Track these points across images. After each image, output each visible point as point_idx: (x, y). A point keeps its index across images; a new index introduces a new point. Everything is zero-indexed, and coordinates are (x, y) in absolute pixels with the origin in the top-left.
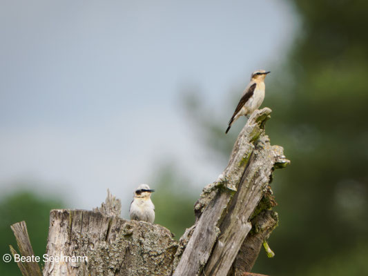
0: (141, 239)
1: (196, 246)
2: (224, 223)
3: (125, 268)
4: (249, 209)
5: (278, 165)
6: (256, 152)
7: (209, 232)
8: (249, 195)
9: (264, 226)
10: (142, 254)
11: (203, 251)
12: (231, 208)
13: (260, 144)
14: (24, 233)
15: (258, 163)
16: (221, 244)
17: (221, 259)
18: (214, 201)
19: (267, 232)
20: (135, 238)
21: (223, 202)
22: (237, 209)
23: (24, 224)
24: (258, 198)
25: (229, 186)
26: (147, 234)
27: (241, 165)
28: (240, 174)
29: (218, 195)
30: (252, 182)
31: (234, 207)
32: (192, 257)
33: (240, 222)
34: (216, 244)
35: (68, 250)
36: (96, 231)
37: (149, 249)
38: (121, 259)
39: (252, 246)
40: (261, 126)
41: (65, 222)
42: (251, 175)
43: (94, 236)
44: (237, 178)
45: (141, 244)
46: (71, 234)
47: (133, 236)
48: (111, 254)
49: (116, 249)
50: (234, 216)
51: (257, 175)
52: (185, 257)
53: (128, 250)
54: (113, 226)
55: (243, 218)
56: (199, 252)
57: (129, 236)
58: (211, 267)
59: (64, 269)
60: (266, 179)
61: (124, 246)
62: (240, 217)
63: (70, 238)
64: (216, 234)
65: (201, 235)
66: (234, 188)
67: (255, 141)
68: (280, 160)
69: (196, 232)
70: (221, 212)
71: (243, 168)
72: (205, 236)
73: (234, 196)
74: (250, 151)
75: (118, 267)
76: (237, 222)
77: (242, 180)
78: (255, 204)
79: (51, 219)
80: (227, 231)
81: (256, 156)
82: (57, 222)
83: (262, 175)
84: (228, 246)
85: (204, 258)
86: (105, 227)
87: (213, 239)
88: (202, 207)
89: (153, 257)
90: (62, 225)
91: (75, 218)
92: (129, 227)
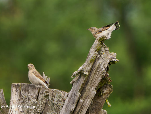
0: (53, 98)
1: (69, 102)
3: (45, 112)
4: (96, 84)
6: (99, 56)
7: (75, 95)
8: (95, 77)
10: (54, 105)
11: (72, 104)
12: (86, 83)
13: (101, 52)
14: (2, 95)
15: (100, 61)
16: (81, 101)
17: (82, 107)
18: (78, 80)
19: (108, 95)
20: (50, 97)
21: (82, 81)
22: (89, 84)
23: (2, 90)
24: (100, 78)
25: (84, 73)
26: (56, 96)
27: (91, 62)
28: (90, 67)
30: (97, 71)
31: (88, 83)
32: (67, 107)
33: (91, 90)
34: (79, 101)
35: (19, 104)
36: (32, 94)
37: (57, 103)
38: (43, 108)
39: (100, 101)
40: (101, 43)
41: (18, 89)
42: (96, 67)
43: (31, 96)
44: (89, 68)
45: (53, 100)
46: (20, 95)
47: (49, 96)
48: (38, 105)
49: (40, 103)
50: (88, 87)
51: (99, 67)
52: (64, 107)
53: (46, 103)
54: (41, 91)
55: (93, 88)
56: (70, 105)
57: (47, 96)
58: (77, 112)
59: (17, 112)
60: (104, 69)
61: (44, 101)
62: (91, 88)
63: (20, 97)
64: (78, 96)
65: (71, 96)
66: (87, 74)
67: (98, 50)
68: (113, 60)
70: (81, 85)
71: (92, 64)
72: (73, 97)
74: (95, 56)
75: (41, 112)
76: (89, 90)
77: (91, 70)
78: (99, 81)
79: (12, 88)
80: (84, 95)
81: (99, 58)
82: (14, 90)
83: (102, 67)
84: (85, 102)
85: (73, 107)
86: (37, 92)
87: (77, 98)
89: (59, 107)
90: (16, 91)
91: (22, 87)
92: (47, 92)
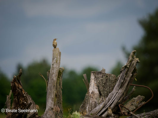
1: (121, 79)
2: (126, 74)
4: (132, 71)
5: (138, 62)
7: (123, 76)
9: (135, 74)
12: (128, 71)
14: (86, 76)
15: (134, 62)
16: (126, 78)
17: (126, 81)
18: (124, 70)
19: (135, 76)
20: (108, 77)
21: (126, 70)
23: (86, 74)
24: (133, 69)
25: (127, 66)
26: (111, 76)
27: (130, 62)
29: (125, 68)
30: (132, 66)
32: (120, 81)
34: (125, 78)
35: (94, 80)
37: (111, 79)
38: (105, 81)
39: (132, 78)
40: (134, 54)
43: (100, 77)
44: (129, 65)
45: (109, 78)
46: (95, 76)
49: (104, 79)
50: (129, 72)
51: (133, 64)
52: (118, 81)
53: (107, 79)
54: (104, 74)
57: (107, 77)
58: (124, 83)
59: (94, 83)
60: (135, 65)
65: (122, 76)
66: (129, 67)
67: (133, 57)
69: (121, 76)
70: (126, 72)
73: (128, 68)
75: (105, 83)
76: (129, 74)
77: (130, 65)
79: (91, 73)
80: (127, 76)
81: (133, 60)
82: (92, 74)
83: (134, 64)
85: (122, 81)
86: (102, 75)
87: (124, 77)
88: (122, 71)
89: (112, 81)
90: (93, 74)
91: (96, 73)
92: (107, 75)
